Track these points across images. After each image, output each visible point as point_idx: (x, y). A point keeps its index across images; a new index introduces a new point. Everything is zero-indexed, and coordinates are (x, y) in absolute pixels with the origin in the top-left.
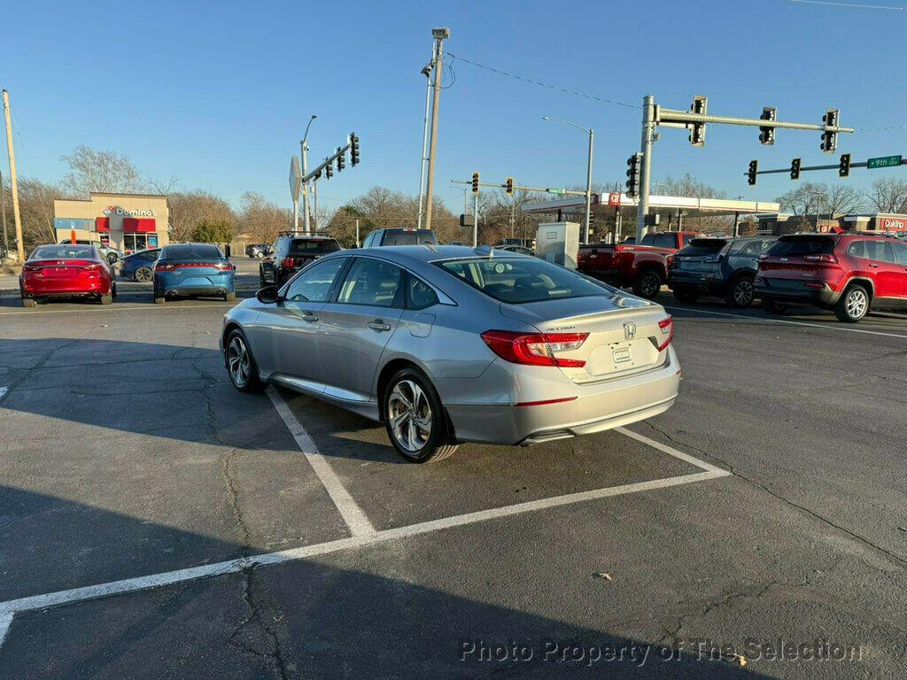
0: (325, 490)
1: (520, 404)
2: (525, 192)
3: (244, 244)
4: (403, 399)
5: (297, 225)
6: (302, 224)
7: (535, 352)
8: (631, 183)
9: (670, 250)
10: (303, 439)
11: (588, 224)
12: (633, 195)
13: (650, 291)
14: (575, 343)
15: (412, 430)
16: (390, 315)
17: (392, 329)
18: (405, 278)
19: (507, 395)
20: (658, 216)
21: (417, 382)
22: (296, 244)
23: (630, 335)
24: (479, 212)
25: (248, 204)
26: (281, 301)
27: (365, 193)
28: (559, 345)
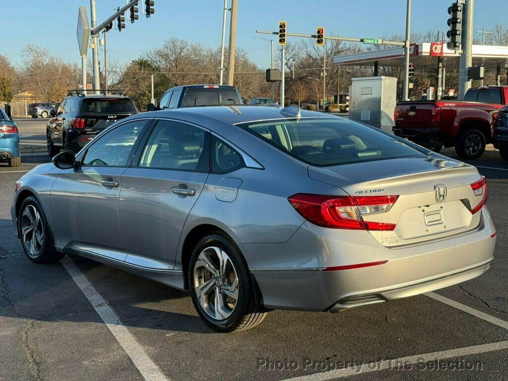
0: (130, 360)
1: (329, 269)
2: (338, 42)
3: (26, 103)
4: (210, 266)
5: (85, 82)
6: (91, 80)
7: (344, 216)
8: (452, 34)
9: (494, 105)
10: (103, 309)
11: (407, 77)
12: (455, 46)
13: (474, 151)
14: (385, 206)
15: (218, 299)
16: (193, 179)
17: (197, 194)
18: (210, 141)
19: (316, 258)
20: (482, 69)
21: (223, 248)
22: (87, 103)
23: (441, 197)
24: (286, 64)
25: (30, 59)
26: (78, 166)
27: (160, 45)
28: (368, 209)
